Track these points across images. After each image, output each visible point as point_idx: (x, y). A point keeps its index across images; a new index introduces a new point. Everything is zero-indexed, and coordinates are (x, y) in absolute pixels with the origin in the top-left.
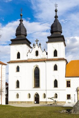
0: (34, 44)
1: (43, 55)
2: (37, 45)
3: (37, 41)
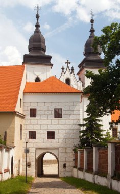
0: (63, 67)
1: (78, 86)
2: (68, 69)
3: (68, 63)
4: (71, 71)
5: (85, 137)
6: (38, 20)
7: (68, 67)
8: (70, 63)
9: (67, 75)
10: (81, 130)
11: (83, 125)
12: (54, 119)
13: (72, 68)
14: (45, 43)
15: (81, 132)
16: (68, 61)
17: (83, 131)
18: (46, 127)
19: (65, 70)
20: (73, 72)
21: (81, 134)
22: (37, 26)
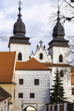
0: (38, 45)
1: (48, 59)
2: (41, 47)
3: (41, 42)
4: (43, 48)
5: (53, 97)
6: (20, 11)
7: (41, 45)
8: (42, 43)
9: (41, 51)
10: (51, 92)
11: (52, 90)
12: (34, 85)
13: (44, 46)
14: (25, 28)
15: (50, 94)
16: (41, 41)
17: (52, 94)
18: (29, 90)
19: (39, 48)
20: (44, 49)
21: (51, 95)
22: (20, 15)
